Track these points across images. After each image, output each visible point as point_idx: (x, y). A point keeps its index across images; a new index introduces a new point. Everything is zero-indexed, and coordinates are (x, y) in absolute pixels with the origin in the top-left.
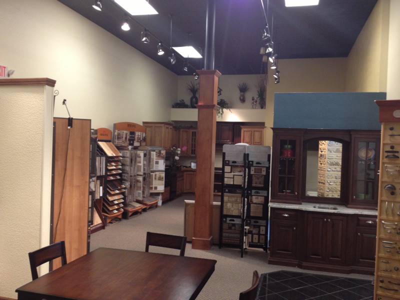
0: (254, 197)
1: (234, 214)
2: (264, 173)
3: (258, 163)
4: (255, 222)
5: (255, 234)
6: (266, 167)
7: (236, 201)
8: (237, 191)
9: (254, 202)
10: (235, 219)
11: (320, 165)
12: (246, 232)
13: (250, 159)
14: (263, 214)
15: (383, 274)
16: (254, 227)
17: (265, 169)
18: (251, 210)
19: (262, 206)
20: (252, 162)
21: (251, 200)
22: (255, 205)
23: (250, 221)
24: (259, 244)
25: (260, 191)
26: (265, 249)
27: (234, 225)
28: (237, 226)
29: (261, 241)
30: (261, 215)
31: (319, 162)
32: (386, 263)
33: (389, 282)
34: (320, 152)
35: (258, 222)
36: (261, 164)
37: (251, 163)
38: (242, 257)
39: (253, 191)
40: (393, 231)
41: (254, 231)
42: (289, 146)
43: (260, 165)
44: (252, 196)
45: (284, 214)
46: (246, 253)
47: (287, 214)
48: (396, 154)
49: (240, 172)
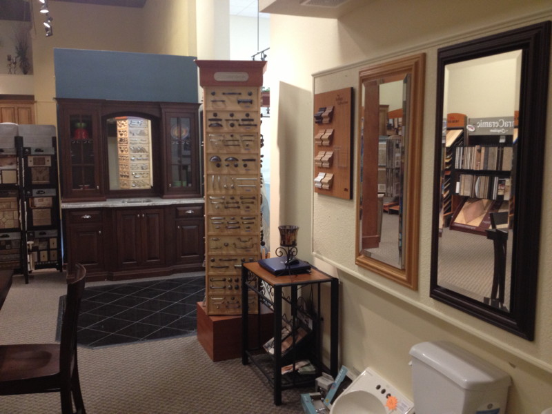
0: (36, 199)
1: (6, 227)
2: (49, 164)
3: (38, 150)
4: (41, 234)
5: (42, 250)
6: (52, 156)
7: (9, 208)
8: (10, 193)
9: (37, 206)
10: (9, 234)
11: (120, 152)
12: (29, 249)
13: (25, 145)
14: (52, 222)
15: (213, 253)
16: (40, 241)
17: (49, 158)
18: (34, 218)
19: (49, 210)
20: (29, 149)
21: (33, 203)
22: (40, 210)
23: (34, 234)
24: (49, 262)
25: (45, 190)
26: (60, 267)
27: (9, 242)
28: (13, 244)
29: (52, 258)
30: (49, 223)
31: (119, 149)
32: (215, 240)
33: (220, 260)
34: (119, 136)
35: (45, 233)
36: (42, 151)
37: (27, 150)
38: (27, 283)
39: (35, 191)
40: (221, 206)
41: (41, 246)
42: (83, 124)
43: (41, 153)
44: (33, 198)
45: (84, 215)
46: (32, 277)
47: (88, 215)
48: (220, 122)
49: (11, 164)
